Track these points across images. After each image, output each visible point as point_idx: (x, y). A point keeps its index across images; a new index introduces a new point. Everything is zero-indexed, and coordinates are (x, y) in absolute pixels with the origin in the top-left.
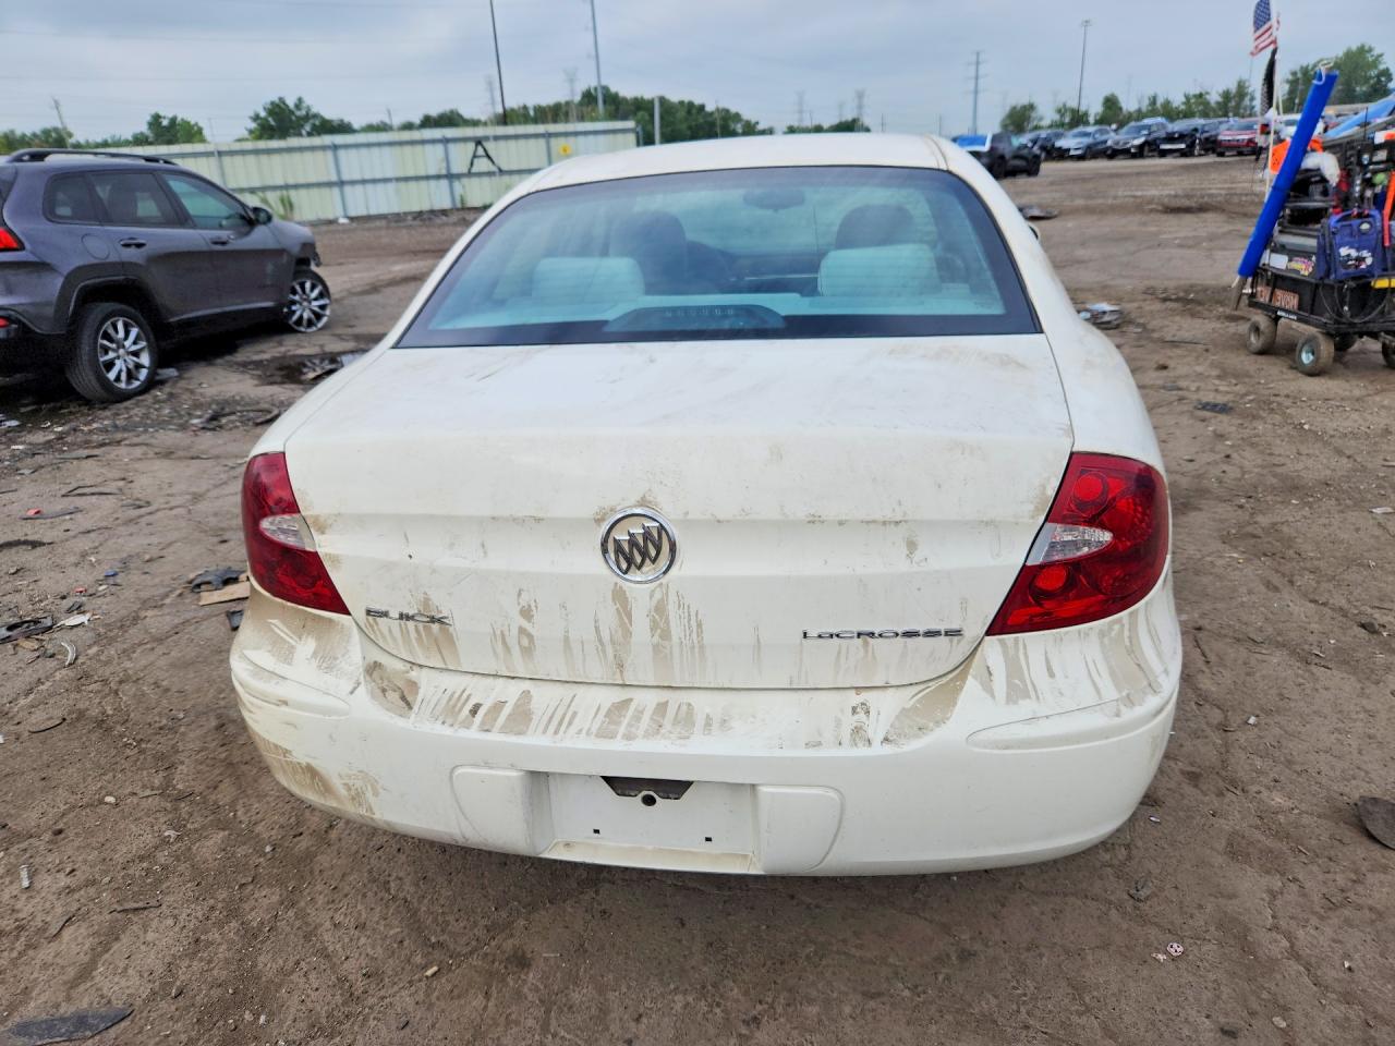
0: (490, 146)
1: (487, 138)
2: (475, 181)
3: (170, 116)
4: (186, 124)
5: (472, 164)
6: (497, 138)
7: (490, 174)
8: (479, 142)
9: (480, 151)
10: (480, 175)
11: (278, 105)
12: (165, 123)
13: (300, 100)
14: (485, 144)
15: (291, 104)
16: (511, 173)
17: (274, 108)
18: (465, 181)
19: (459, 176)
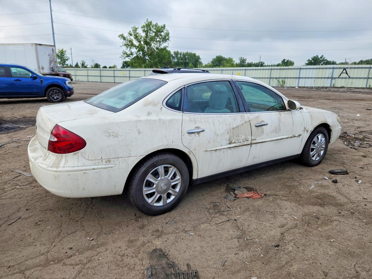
0: (348, 70)
1: (348, 68)
2: (340, 80)
3: (287, 59)
4: (291, 61)
5: (340, 75)
6: (351, 68)
7: (346, 78)
8: (345, 69)
9: (344, 71)
10: (342, 78)
11: (316, 57)
12: (286, 61)
13: (322, 56)
14: (346, 69)
15: (319, 57)
16: (353, 78)
17: (314, 58)
18: (337, 80)
19: (335, 78)
